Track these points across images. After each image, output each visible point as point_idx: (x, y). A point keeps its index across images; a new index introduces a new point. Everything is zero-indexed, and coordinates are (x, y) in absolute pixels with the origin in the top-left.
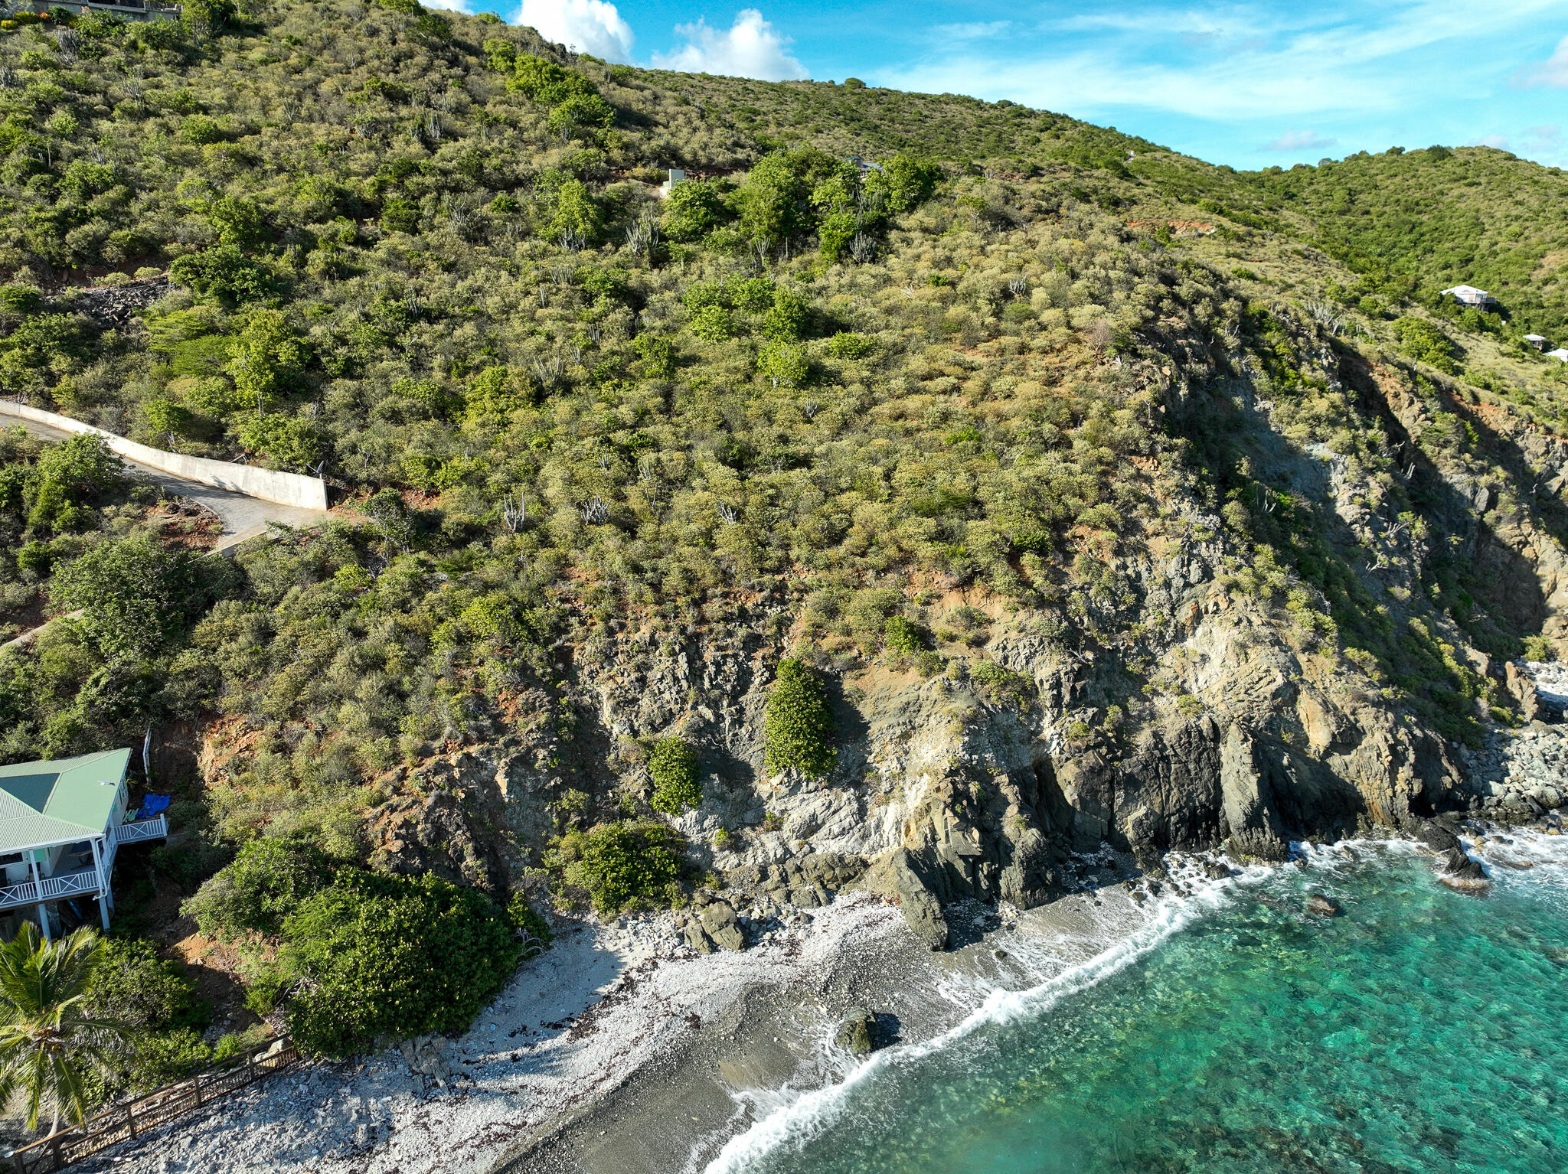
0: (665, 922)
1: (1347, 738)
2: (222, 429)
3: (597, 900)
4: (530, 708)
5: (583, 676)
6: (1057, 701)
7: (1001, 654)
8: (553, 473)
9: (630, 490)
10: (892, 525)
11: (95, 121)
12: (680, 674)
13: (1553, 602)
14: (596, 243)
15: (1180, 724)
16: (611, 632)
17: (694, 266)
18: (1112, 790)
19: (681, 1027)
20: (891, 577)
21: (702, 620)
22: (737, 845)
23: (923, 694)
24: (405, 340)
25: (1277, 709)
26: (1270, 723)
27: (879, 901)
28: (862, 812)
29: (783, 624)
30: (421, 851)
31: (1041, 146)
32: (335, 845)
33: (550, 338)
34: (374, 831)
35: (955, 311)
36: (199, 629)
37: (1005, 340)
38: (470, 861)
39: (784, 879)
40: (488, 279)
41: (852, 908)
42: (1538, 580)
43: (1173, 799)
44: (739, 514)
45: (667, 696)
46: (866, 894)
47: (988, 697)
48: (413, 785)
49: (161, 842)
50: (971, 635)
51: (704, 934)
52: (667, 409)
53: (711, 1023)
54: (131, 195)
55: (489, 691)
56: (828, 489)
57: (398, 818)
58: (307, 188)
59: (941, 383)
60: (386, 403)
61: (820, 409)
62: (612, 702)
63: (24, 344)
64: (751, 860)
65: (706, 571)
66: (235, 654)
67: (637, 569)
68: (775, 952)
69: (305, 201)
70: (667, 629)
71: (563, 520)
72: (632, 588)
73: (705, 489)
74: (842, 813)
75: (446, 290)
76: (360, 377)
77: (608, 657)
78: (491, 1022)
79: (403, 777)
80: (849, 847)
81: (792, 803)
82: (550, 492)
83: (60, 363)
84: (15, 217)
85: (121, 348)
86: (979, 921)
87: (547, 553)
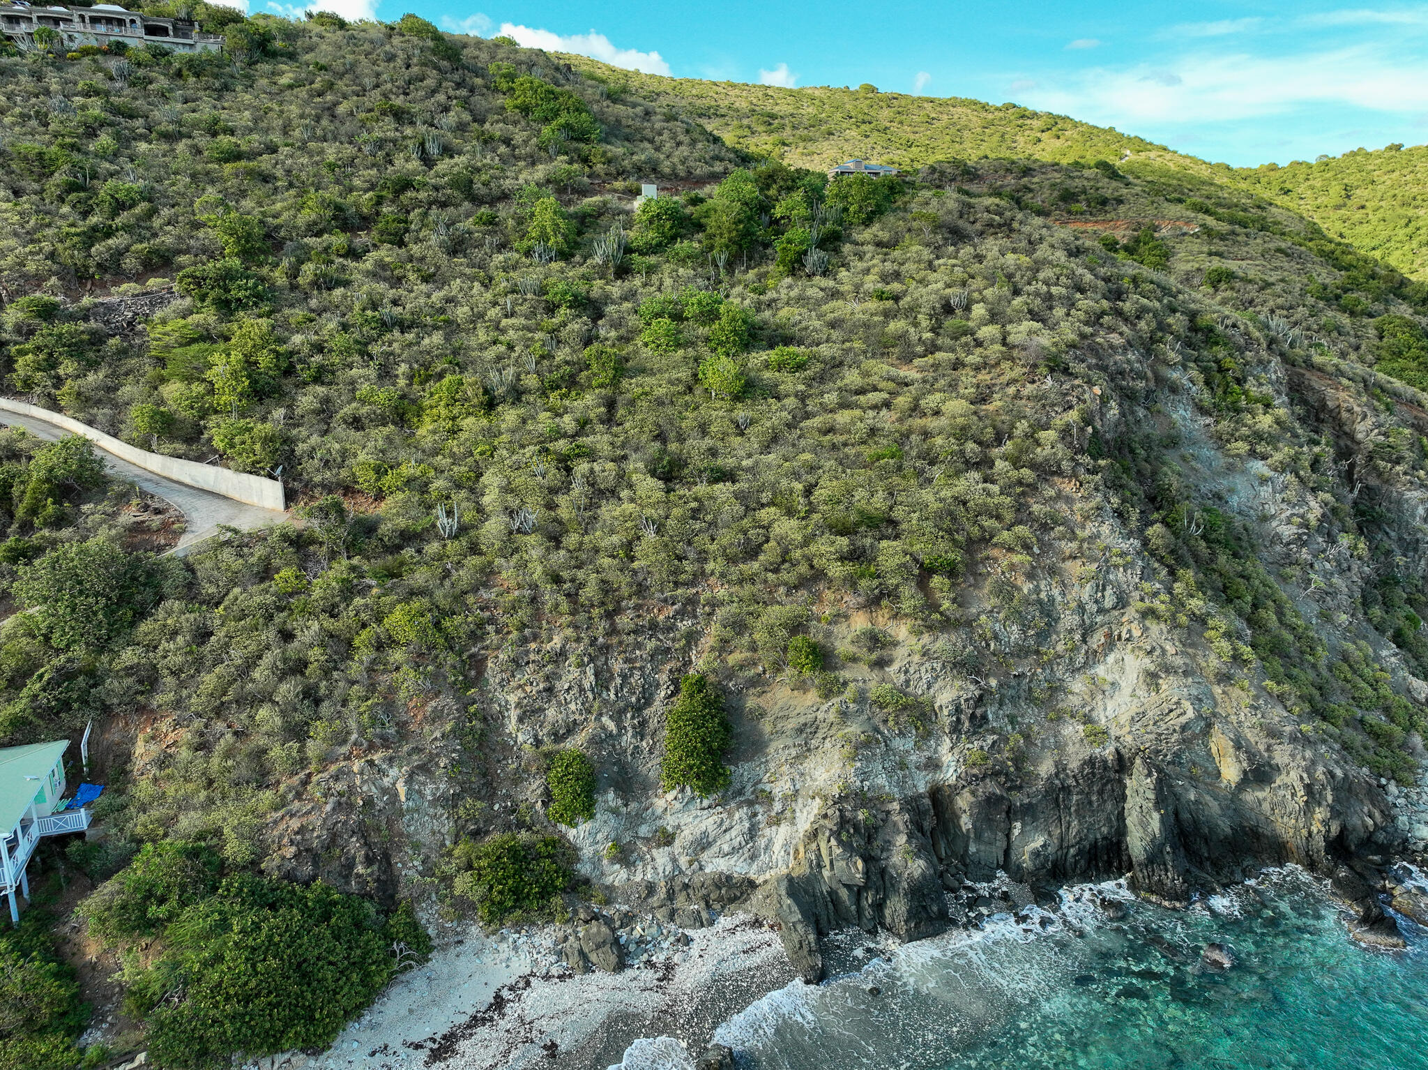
0: (546, 937)
1: (1260, 774)
2: (200, 431)
3: (482, 912)
4: (437, 717)
5: (494, 683)
6: (956, 729)
7: (903, 677)
8: (492, 480)
9: (562, 500)
10: (806, 542)
11: (134, 143)
12: (587, 685)
14: (565, 256)
15: (1086, 753)
16: (524, 641)
17: (654, 278)
18: (1008, 820)
20: (803, 594)
21: (613, 631)
22: (628, 859)
23: (820, 715)
24: (375, 349)
25: (1187, 743)
26: (1178, 757)
27: (761, 925)
28: (752, 833)
29: (692, 638)
30: (315, 857)
31: (1041, 145)
32: (234, 849)
33: (511, 347)
34: (271, 836)
35: (896, 326)
36: (144, 627)
37: (940, 355)
38: (361, 868)
39: (671, 896)
40: (461, 289)
41: (733, 931)
43: (1073, 832)
44: (659, 527)
45: (573, 707)
46: (749, 917)
47: (885, 721)
48: (314, 791)
49: (80, 835)
50: (874, 656)
51: (581, 953)
52: (609, 419)
53: (568, 1053)
54: (154, 211)
55: (400, 697)
56: (749, 503)
57: (295, 824)
58: (310, 203)
59: (874, 397)
60: (347, 410)
61: (752, 422)
62: (518, 711)
63: (39, 349)
64: (640, 875)
65: (622, 582)
66: (173, 653)
67: (557, 580)
68: (649, 976)
69: (306, 216)
70: (578, 640)
71: (493, 528)
72: (549, 596)
73: (632, 500)
74: (733, 833)
75: (422, 300)
76: (330, 383)
77: (517, 663)
78: (354, 1039)
79: (305, 782)
80: (737, 867)
81: (686, 819)
82: (486, 500)
83: (67, 367)
84: (49, 232)
85: (123, 353)
86: (859, 952)
87: (474, 561)
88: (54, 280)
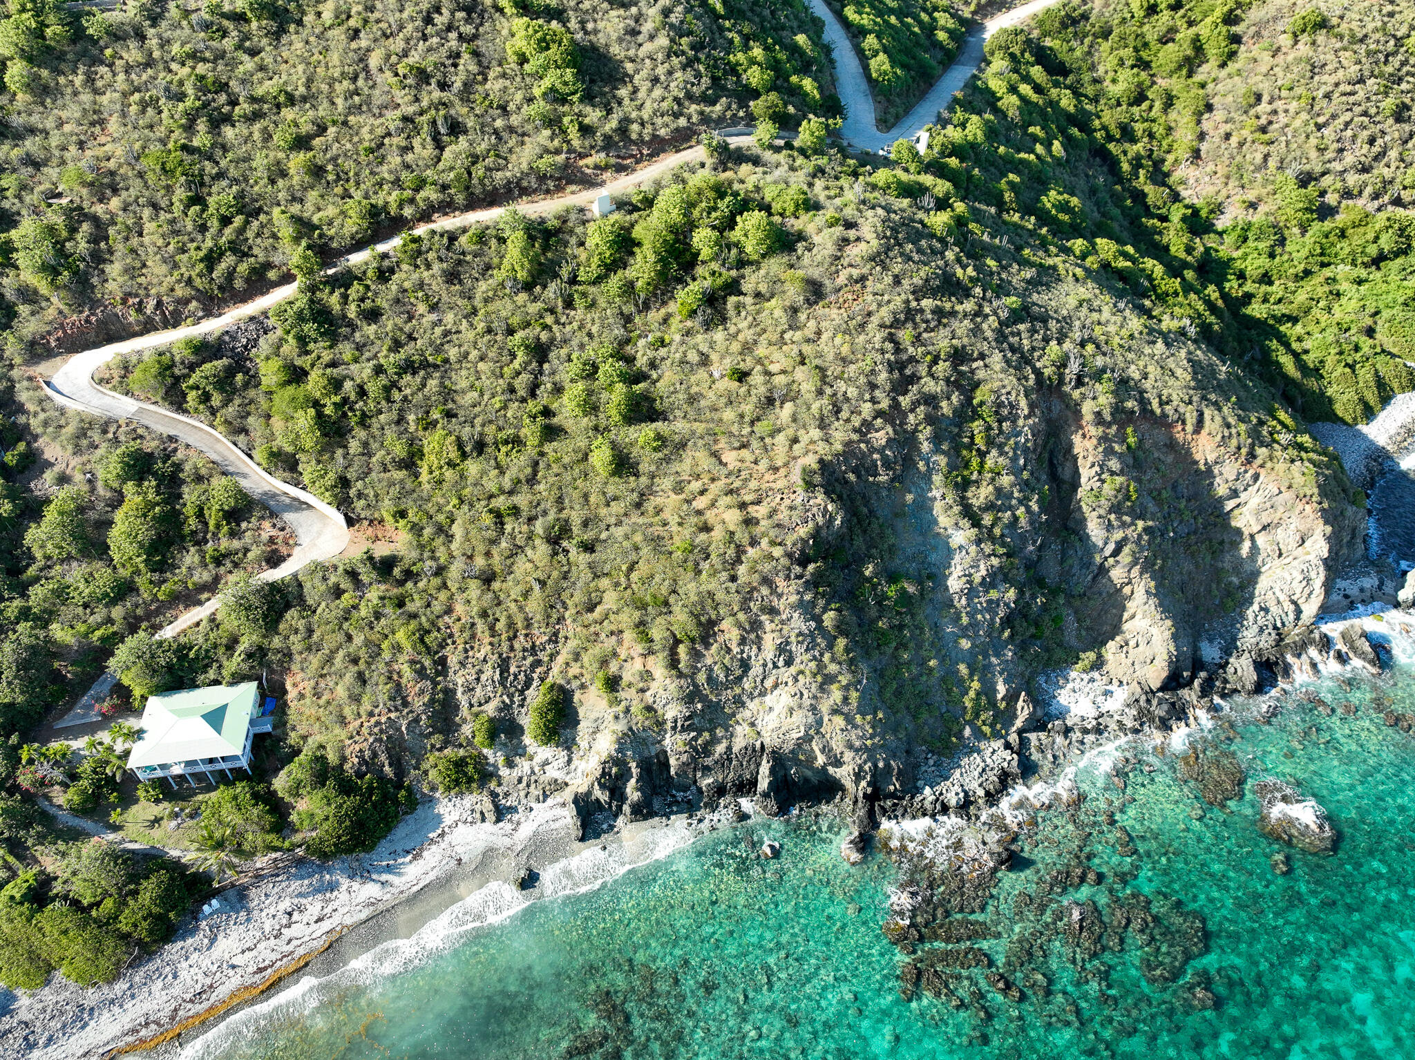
0: (469, 800)
2: (297, 463)
3: (441, 789)
4: (422, 692)
5: (451, 672)
6: (674, 728)
7: (652, 700)
8: (457, 530)
12: (496, 678)
13: (1125, 627)
14: (528, 287)
15: (745, 743)
16: (466, 651)
18: (695, 770)
19: (453, 863)
21: (512, 649)
22: (510, 764)
23: (606, 715)
25: (799, 745)
26: (792, 752)
28: (569, 761)
29: (552, 657)
30: (366, 763)
32: (332, 758)
33: (482, 395)
34: (347, 753)
35: (728, 416)
36: (282, 626)
38: (387, 768)
39: (528, 786)
41: (551, 808)
42: (1124, 609)
43: (731, 775)
44: (543, 583)
45: (488, 689)
46: (561, 801)
47: (636, 724)
48: (365, 731)
49: (269, 734)
50: (640, 686)
51: (482, 811)
52: (532, 480)
53: (465, 864)
54: (247, 222)
55: (404, 681)
56: (596, 572)
57: (357, 747)
58: (352, 213)
61: (615, 499)
62: (463, 688)
64: (516, 773)
66: (296, 643)
67: (484, 614)
68: (508, 827)
69: (350, 228)
71: (454, 572)
72: (481, 626)
74: (560, 760)
76: (368, 428)
77: (462, 664)
78: (384, 846)
79: (361, 726)
80: (560, 776)
81: (540, 750)
82: (454, 546)
83: (216, 400)
84: (184, 257)
85: (246, 385)
86: (605, 826)
87: (443, 596)
88: (194, 304)
